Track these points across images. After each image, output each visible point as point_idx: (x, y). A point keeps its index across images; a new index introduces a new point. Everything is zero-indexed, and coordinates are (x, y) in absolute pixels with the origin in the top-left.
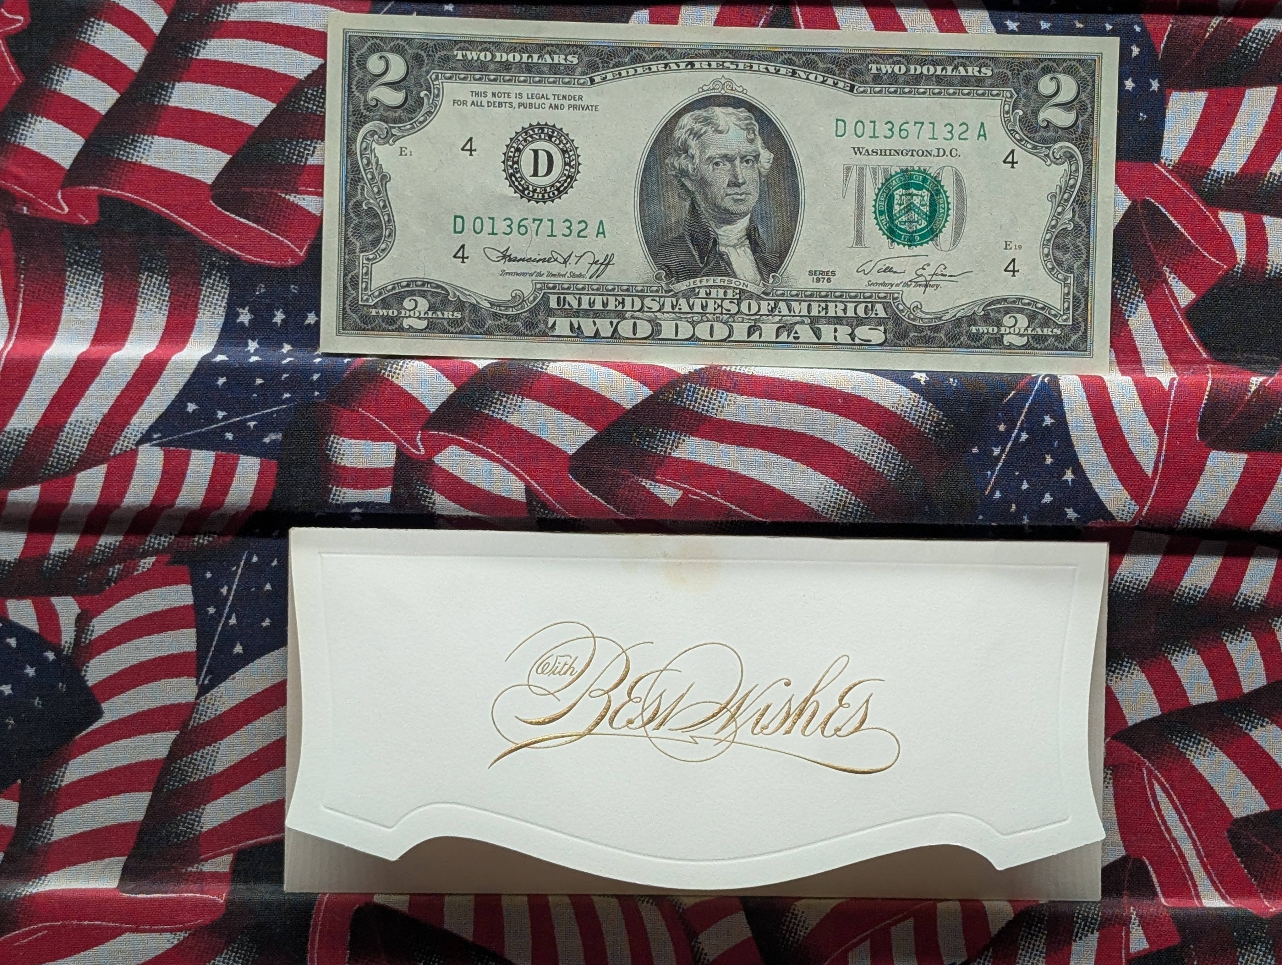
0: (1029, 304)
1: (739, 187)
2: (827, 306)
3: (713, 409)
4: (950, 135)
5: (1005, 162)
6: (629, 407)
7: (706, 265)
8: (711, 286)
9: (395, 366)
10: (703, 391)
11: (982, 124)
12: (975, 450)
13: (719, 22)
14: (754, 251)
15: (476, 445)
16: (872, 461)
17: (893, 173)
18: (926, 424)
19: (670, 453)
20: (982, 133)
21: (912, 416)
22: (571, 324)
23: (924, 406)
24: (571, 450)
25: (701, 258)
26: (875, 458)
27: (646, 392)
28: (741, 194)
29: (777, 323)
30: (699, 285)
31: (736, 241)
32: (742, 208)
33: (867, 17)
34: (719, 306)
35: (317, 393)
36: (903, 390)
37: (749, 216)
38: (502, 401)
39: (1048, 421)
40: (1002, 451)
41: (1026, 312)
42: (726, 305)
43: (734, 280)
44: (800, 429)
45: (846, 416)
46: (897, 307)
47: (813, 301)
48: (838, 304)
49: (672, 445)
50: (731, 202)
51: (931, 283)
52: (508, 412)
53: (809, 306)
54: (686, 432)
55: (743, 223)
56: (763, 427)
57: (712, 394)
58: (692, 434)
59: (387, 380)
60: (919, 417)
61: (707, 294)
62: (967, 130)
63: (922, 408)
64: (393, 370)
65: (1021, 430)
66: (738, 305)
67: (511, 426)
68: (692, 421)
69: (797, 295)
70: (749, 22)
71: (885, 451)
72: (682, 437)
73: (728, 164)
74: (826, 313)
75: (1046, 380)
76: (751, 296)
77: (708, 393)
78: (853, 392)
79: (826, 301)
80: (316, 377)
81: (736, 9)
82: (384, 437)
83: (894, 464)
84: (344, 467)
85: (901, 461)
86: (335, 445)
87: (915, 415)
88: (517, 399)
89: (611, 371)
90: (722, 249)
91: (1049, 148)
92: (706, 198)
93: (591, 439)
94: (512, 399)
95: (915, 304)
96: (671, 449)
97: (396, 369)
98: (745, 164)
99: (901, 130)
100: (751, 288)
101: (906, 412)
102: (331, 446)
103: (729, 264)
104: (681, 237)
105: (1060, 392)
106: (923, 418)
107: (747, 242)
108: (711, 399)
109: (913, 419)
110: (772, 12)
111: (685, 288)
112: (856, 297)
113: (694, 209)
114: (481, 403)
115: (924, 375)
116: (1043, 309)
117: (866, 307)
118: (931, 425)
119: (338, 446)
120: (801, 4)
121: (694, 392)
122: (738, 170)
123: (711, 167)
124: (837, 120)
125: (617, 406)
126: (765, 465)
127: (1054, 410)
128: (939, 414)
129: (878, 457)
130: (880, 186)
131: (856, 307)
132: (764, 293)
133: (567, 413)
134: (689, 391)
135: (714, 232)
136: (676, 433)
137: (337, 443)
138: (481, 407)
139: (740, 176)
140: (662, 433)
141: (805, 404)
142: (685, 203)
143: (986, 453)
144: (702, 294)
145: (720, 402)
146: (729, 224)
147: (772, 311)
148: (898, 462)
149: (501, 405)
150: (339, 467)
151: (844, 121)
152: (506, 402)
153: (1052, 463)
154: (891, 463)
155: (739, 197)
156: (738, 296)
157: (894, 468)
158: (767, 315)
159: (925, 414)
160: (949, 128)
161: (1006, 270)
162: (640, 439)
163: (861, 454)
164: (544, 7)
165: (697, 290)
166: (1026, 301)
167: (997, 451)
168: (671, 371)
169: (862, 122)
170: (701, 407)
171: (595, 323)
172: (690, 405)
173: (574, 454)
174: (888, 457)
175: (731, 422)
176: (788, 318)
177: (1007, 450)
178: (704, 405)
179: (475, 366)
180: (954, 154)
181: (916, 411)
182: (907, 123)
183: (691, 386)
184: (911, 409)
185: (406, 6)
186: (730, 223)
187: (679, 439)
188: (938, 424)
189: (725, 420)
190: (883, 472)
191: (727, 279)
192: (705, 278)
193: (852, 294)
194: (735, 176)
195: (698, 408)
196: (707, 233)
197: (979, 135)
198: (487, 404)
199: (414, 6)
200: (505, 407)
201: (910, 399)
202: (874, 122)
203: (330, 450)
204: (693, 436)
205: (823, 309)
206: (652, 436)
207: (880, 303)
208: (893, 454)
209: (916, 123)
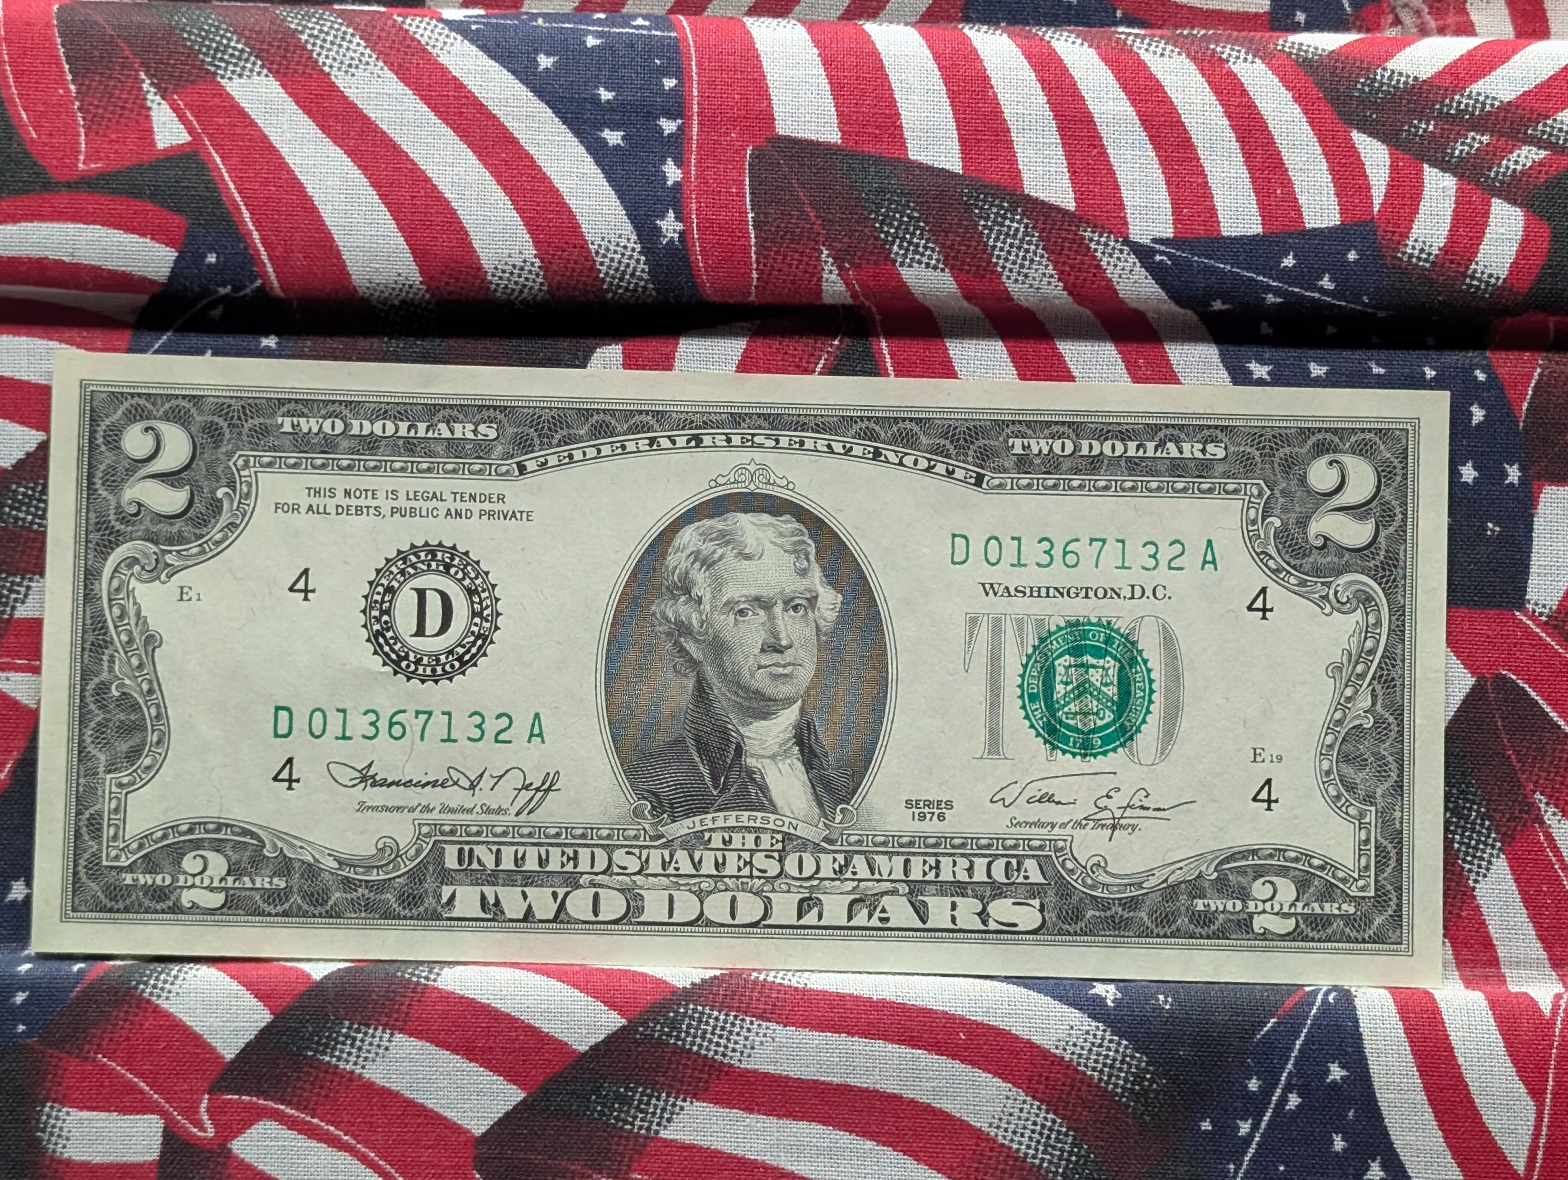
0: (1296, 860)
1: (782, 652)
2: (938, 862)
3: (734, 1050)
4: (1153, 562)
5: (1250, 608)
6: (583, 1048)
7: (722, 792)
8: (732, 829)
9: (163, 977)
10: (717, 1019)
11: (1210, 542)
12: (1206, 1126)
13: (746, 365)
14: (808, 766)
15: (308, 1119)
16: (1022, 1145)
17: (1053, 628)
18: (1118, 1077)
19: (657, 1132)
20: (1209, 558)
21: (1091, 1064)
22: (483, 898)
23: (1113, 1046)
24: (478, 1128)
25: (715, 778)
26: (1025, 1140)
27: (614, 1021)
28: (784, 666)
29: (849, 893)
30: (711, 826)
31: (776, 748)
32: (784, 690)
33: (1005, 355)
34: (746, 863)
35: (21, 1028)
36: (1074, 1016)
37: (799, 702)
38: (354, 1039)
39: (1336, 1072)
40: (1255, 1127)
41: (1292, 873)
42: (759, 860)
43: (773, 817)
44: (891, 1087)
45: (973, 1063)
46: (1063, 865)
47: (914, 854)
48: (958, 860)
49: (661, 1117)
50: (767, 681)
51: (1123, 821)
52: (366, 1059)
53: (907, 862)
54: (686, 1093)
55: (789, 716)
56: (823, 1083)
57: (733, 1024)
58: (696, 1096)
59: (148, 1002)
60: (1105, 1065)
61: (724, 842)
62: (1183, 553)
63: (1109, 1049)
64: (160, 984)
65: (1288, 1089)
66: (781, 861)
67: (370, 1086)
68: (696, 1074)
69: (885, 844)
70: (798, 366)
71: (1043, 1126)
72: (679, 1103)
73: (762, 613)
74: (937, 875)
75: (1331, 999)
76: (804, 845)
77: (725, 1022)
78: (986, 1020)
79: (935, 855)
80: (20, 998)
81: (776, 344)
82: (144, 1107)
83: (1062, 1150)
84: (69, 1163)
85: (1074, 1145)
86: (52, 1121)
87: (1096, 1061)
88: (381, 1036)
89: (553, 982)
90: (751, 762)
91: (1328, 585)
92: (722, 671)
93: (515, 1108)
94: (373, 1036)
95: (1095, 860)
96: (659, 1124)
97: (165, 981)
98: (792, 612)
99: (1065, 553)
100: (803, 831)
101: (1080, 1056)
102: (46, 1123)
103: (764, 789)
104: (679, 742)
105: (1357, 1021)
106: (1112, 1067)
107: (796, 749)
108: (731, 1032)
109: (1094, 1069)
110: (838, 347)
111: (687, 831)
112: (989, 846)
113: (702, 690)
114: (318, 1043)
115: (1111, 988)
116: (1322, 868)
117: (1008, 864)
118: (1126, 1080)
119: (59, 1124)
120: (888, 336)
121: (700, 1021)
122: (780, 622)
123: (732, 617)
124: (954, 536)
125: (561, 1047)
126: (831, 1153)
127: (1347, 1054)
128: (1140, 1060)
129: (1031, 1139)
130: (1030, 651)
131: (989, 865)
132: (826, 839)
133: (471, 1060)
134: (692, 1018)
135: (738, 732)
136: (668, 1095)
137: (57, 1118)
138: (316, 1051)
139: (783, 635)
140: (643, 1094)
141: (900, 1042)
142: (685, 681)
143: (1225, 1129)
144: (717, 842)
145: (746, 1038)
146: (764, 718)
147: (841, 872)
148: (1067, 1147)
149: (352, 1046)
150: (60, 1162)
151: (964, 537)
152: (362, 1041)
153: (1345, 1150)
154: (1054, 1148)
155: (781, 670)
156: (779, 846)
157: (1060, 1158)
158: (833, 880)
159: (1114, 1060)
160: (1151, 549)
161: (1255, 799)
162: (604, 1105)
163: (1001, 1133)
164: (438, 341)
165: (707, 836)
166: (1293, 855)
167: (1245, 1128)
168: (659, 982)
169: (997, 539)
170: (713, 1047)
171: (525, 896)
172: (693, 1043)
173: (484, 1135)
174: (1049, 1137)
175: (766, 1075)
176: (870, 884)
177: (1263, 1125)
178: (718, 1044)
179: (308, 976)
180: (1159, 594)
181: (1099, 1054)
182: (1077, 540)
183: (695, 1010)
184: (1090, 1050)
185: (194, 340)
186: (765, 715)
187: (674, 1105)
188: (1139, 1078)
189: (755, 1071)
190: (1040, 1166)
191: (759, 815)
192: (721, 814)
193: (983, 842)
194: (775, 635)
195: (708, 1050)
196: (724, 733)
197: (1205, 562)
198: (327, 1046)
199: (209, 340)
200: (360, 1049)
201: (1087, 1033)
202: (1019, 539)
203: (43, 1131)
204: (698, 1100)
205: (931, 868)
206: (626, 1101)
207: (1033, 856)
208: (1059, 1132)
209: (1092, 540)
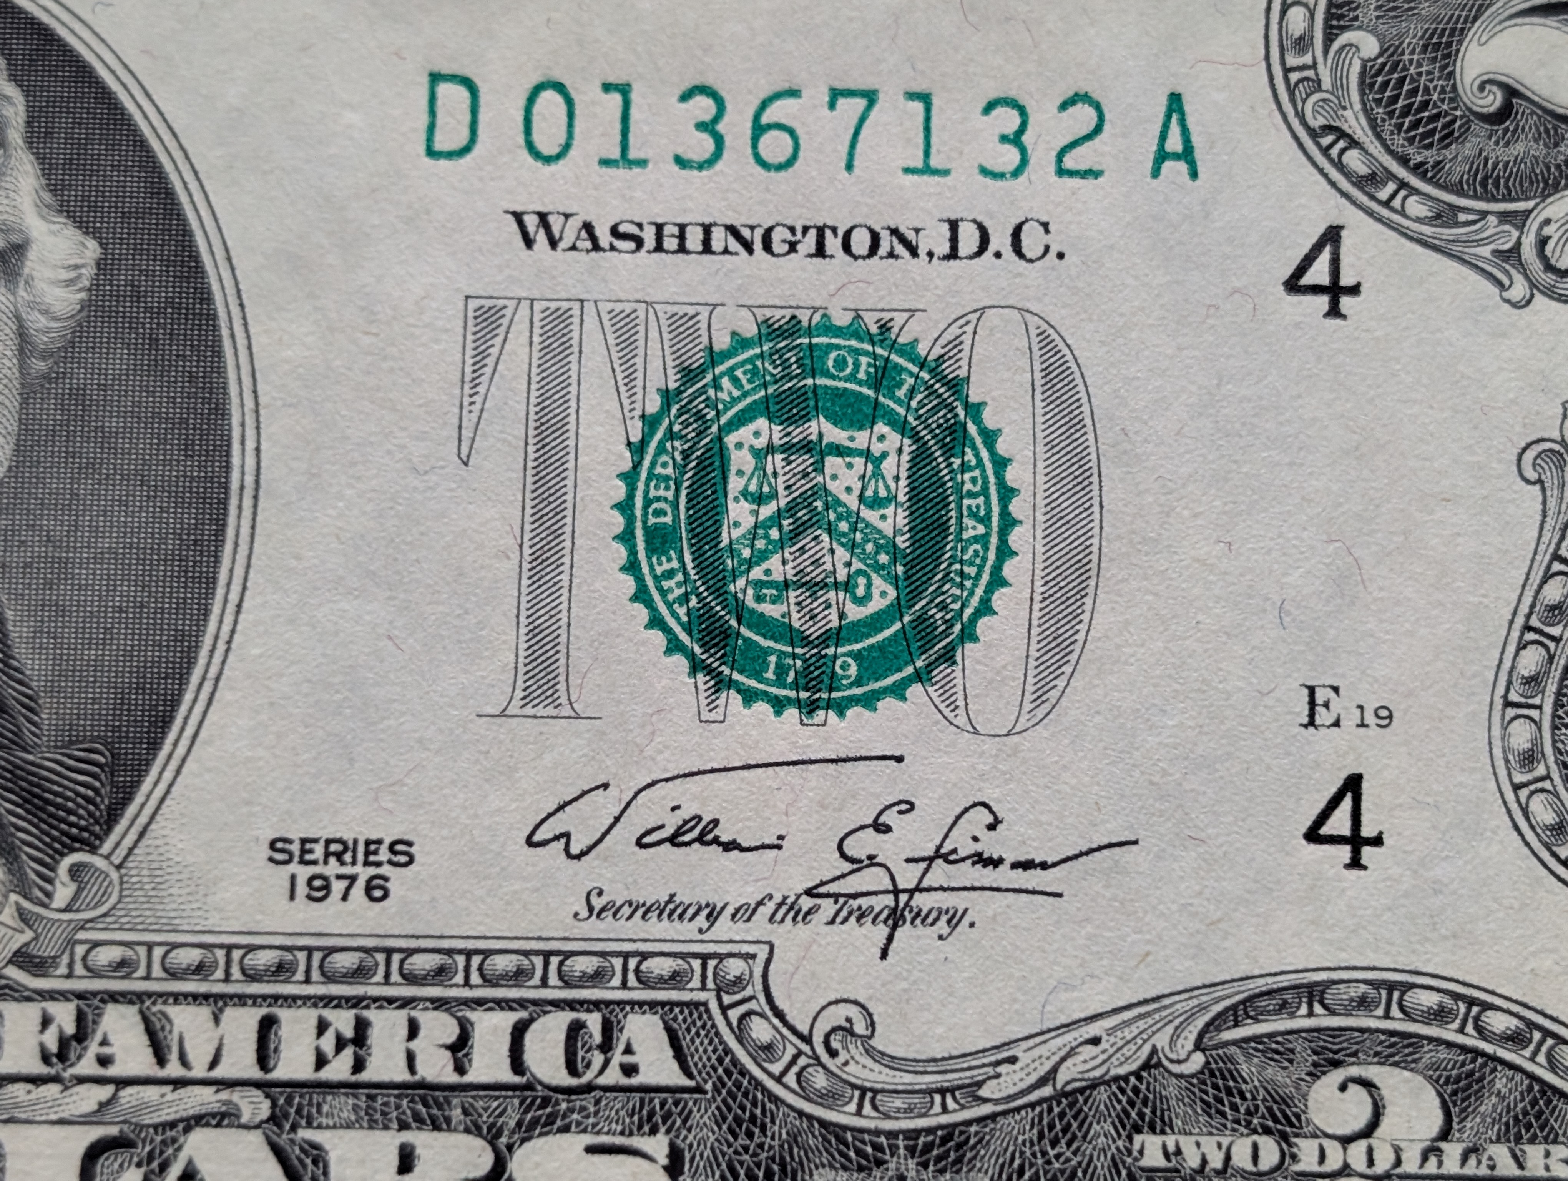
0: (1440, 1015)
2: (362, 1026)
4: (1010, 156)
5: (1293, 285)
11: (1175, 101)
17: (722, 342)
20: (1174, 143)
29: (86, 1121)
41: (1428, 1055)
46: (741, 1033)
47: (290, 1000)
48: (428, 1019)
51: (922, 901)
53: (267, 1025)
62: (1098, 130)
69: (200, 970)
74: (359, 1066)
79: (355, 1002)
91: (1519, 219)
95: (837, 1015)
99: (759, 129)
112: (519, 976)
116: (1516, 1039)
117: (575, 1030)
124: (436, 78)
130: (654, 405)
131: (519, 1032)
132: (24, 959)
147: (62, 1056)
151: (467, 83)
158: (36, 1080)
160: (1009, 120)
161: (1313, 835)
166: (1429, 1000)
169: (559, 87)
176: (151, 1093)
180: (1032, 242)
182: (793, 93)
193: (502, 963)
197: (1162, 156)
202: (624, 90)
205: (340, 1044)
207: (653, 1005)
209: (836, 95)
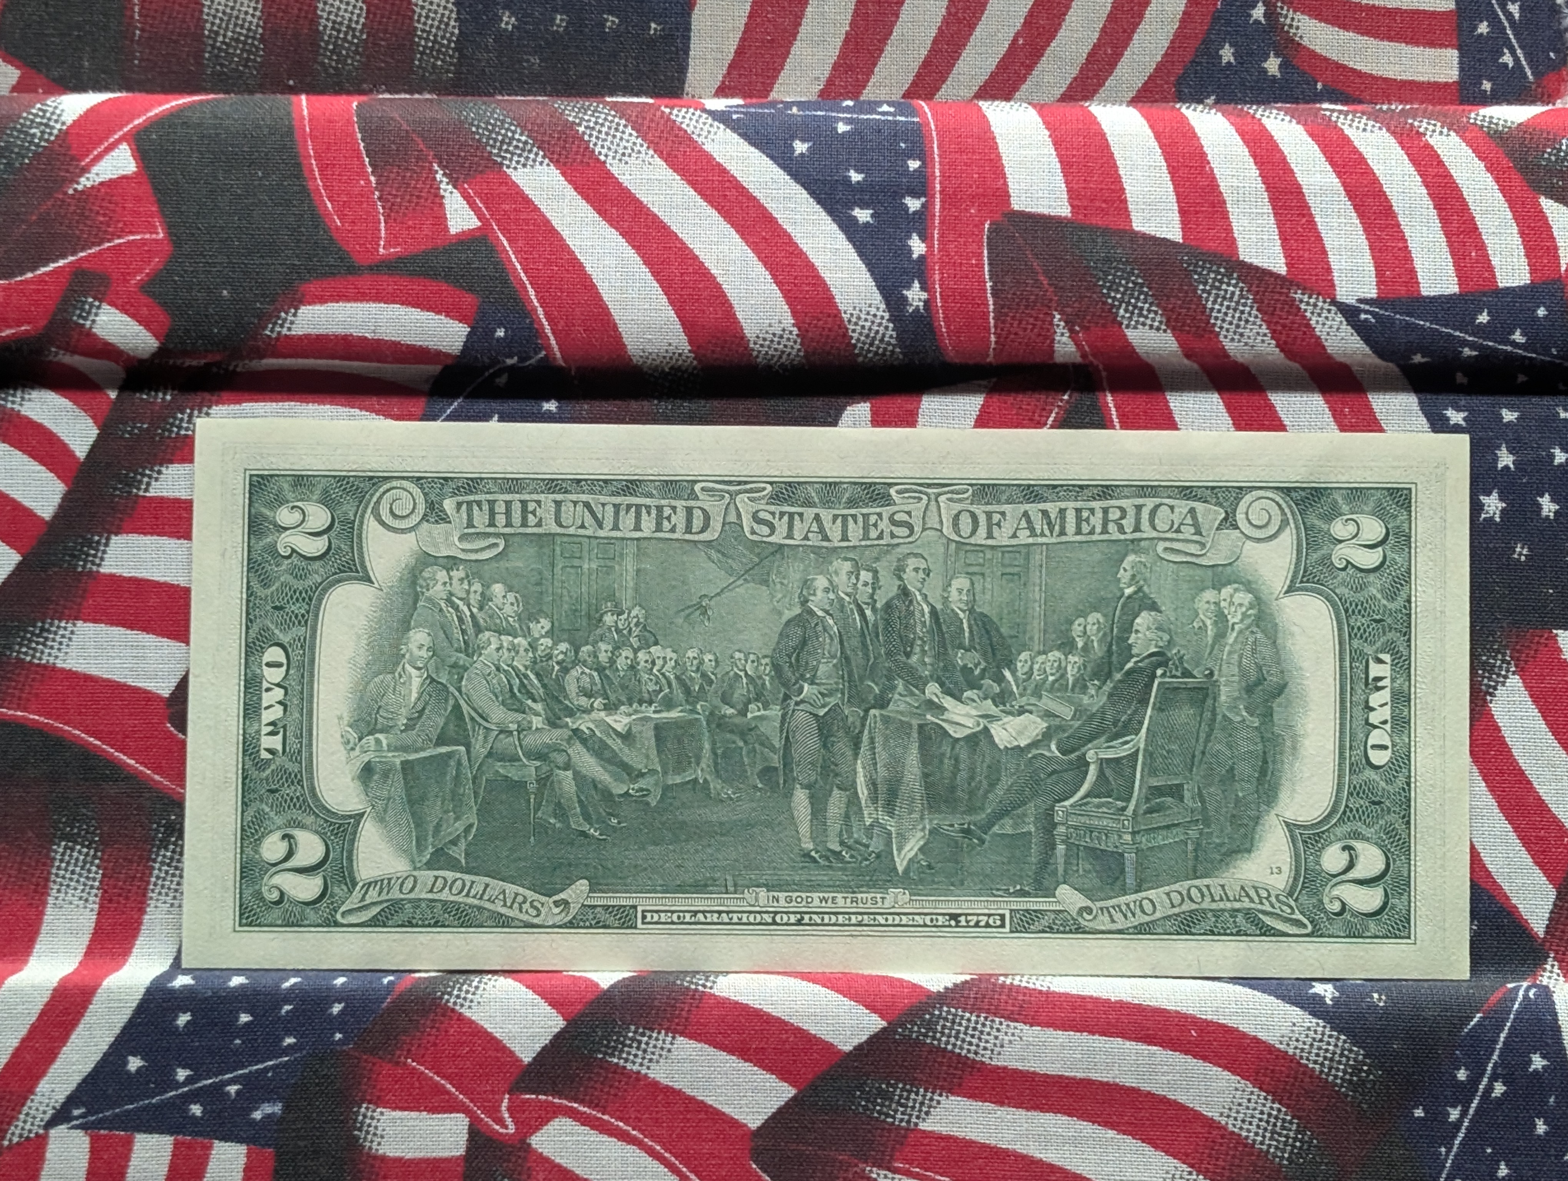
3: (985, 1049)
6: (848, 1048)
9: (465, 987)
10: (969, 1020)
12: (1419, 1113)
13: (983, 421)
15: (599, 1115)
16: (1250, 1133)
18: (1338, 1070)
19: (916, 1124)
21: (1313, 1057)
23: (1332, 1041)
24: (754, 1122)
26: (1253, 1128)
27: (875, 1023)
33: (1221, 407)
35: (338, 1036)
36: (1296, 1014)
38: (640, 1042)
39: (1538, 1062)
40: (1464, 1114)
44: (1129, 1081)
45: (1205, 1058)
49: (920, 1111)
52: (651, 1060)
54: (942, 1088)
56: (1067, 1078)
57: (984, 1025)
58: (951, 1091)
59: (453, 1010)
60: (1325, 1058)
63: (1329, 1044)
64: (463, 995)
65: (1494, 1078)
67: (655, 1085)
68: (952, 1071)
70: (1031, 420)
71: (1270, 1115)
72: (936, 1097)
75: (1531, 994)
77: (977, 1023)
78: (1215, 1018)
80: (337, 1009)
81: (1010, 399)
82: (449, 1106)
83: (1287, 1137)
84: (384, 1159)
85: (1298, 1132)
86: (368, 1121)
87: (1317, 1055)
88: (663, 1038)
89: (818, 988)
93: (787, 1103)
94: (657, 1039)
96: (918, 1117)
97: (467, 992)
101: (1302, 1050)
102: (362, 1123)
105: (1556, 1014)
106: (1332, 1060)
108: (982, 1032)
109: (1315, 1062)
110: (1068, 402)
114: (607, 1046)
115: (1329, 987)
118: (1345, 1072)
119: (374, 1123)
120: (1113, 391)
121: (953, 1022)
125: (828, 1048)
126: (1075, 1142)
127: (1547, 1044)
128: (1357, 1054)
129: (1258, 1126)
133: (746, 1061)
134: (946, 1019)
136: (926, 1090)
137: (372, 1118)
138: (605, 1054)
140: (903, 1090)
141: (1137, 1039)
143: (1436, 1116)
145: (996, 1038)
148: (1292, 1134)
149: (638, 1048)
150: (375, 1157)
152: (647, 1044)
153: (1546, 1133)
154: (1280, 1135)
157: (1286, 1144)
159: (1334, 1053)
162: (868, 1101)
163: (1231, 1121)
164: (703, 402)
167: (1454, 1114)
168: (915, 987)
170: (966, 1046)
172: (947, 1043)
173: (759, 1129)
174: (1275, 1125)
175: (1016, 1071)
177: (1471, 1111)
178: (970, 1044)
179: (596, 985)
181: (1319, 1048)
183: (948, 1012)
184: (1312, 1045)
185: (481, 405)
187: (931, 1099)
188: (1357, 1070)
189: (1005, 1068)
190: (1268, 1152)
195: (961, 1048)
198: (615, 1048)
199: (495, 405)
200: (645, 1051)
201: (1309, 1029)
203: (360, 1130)
204: (953, 1094)
206: (887, 1096)
208: (1284, 1120)
